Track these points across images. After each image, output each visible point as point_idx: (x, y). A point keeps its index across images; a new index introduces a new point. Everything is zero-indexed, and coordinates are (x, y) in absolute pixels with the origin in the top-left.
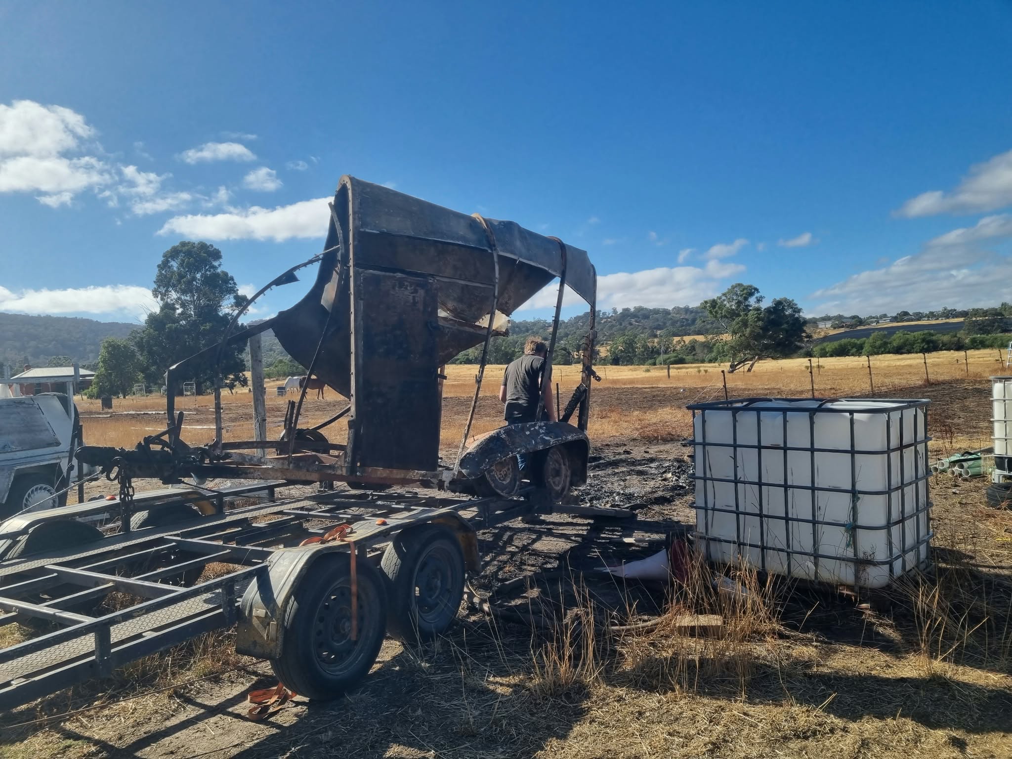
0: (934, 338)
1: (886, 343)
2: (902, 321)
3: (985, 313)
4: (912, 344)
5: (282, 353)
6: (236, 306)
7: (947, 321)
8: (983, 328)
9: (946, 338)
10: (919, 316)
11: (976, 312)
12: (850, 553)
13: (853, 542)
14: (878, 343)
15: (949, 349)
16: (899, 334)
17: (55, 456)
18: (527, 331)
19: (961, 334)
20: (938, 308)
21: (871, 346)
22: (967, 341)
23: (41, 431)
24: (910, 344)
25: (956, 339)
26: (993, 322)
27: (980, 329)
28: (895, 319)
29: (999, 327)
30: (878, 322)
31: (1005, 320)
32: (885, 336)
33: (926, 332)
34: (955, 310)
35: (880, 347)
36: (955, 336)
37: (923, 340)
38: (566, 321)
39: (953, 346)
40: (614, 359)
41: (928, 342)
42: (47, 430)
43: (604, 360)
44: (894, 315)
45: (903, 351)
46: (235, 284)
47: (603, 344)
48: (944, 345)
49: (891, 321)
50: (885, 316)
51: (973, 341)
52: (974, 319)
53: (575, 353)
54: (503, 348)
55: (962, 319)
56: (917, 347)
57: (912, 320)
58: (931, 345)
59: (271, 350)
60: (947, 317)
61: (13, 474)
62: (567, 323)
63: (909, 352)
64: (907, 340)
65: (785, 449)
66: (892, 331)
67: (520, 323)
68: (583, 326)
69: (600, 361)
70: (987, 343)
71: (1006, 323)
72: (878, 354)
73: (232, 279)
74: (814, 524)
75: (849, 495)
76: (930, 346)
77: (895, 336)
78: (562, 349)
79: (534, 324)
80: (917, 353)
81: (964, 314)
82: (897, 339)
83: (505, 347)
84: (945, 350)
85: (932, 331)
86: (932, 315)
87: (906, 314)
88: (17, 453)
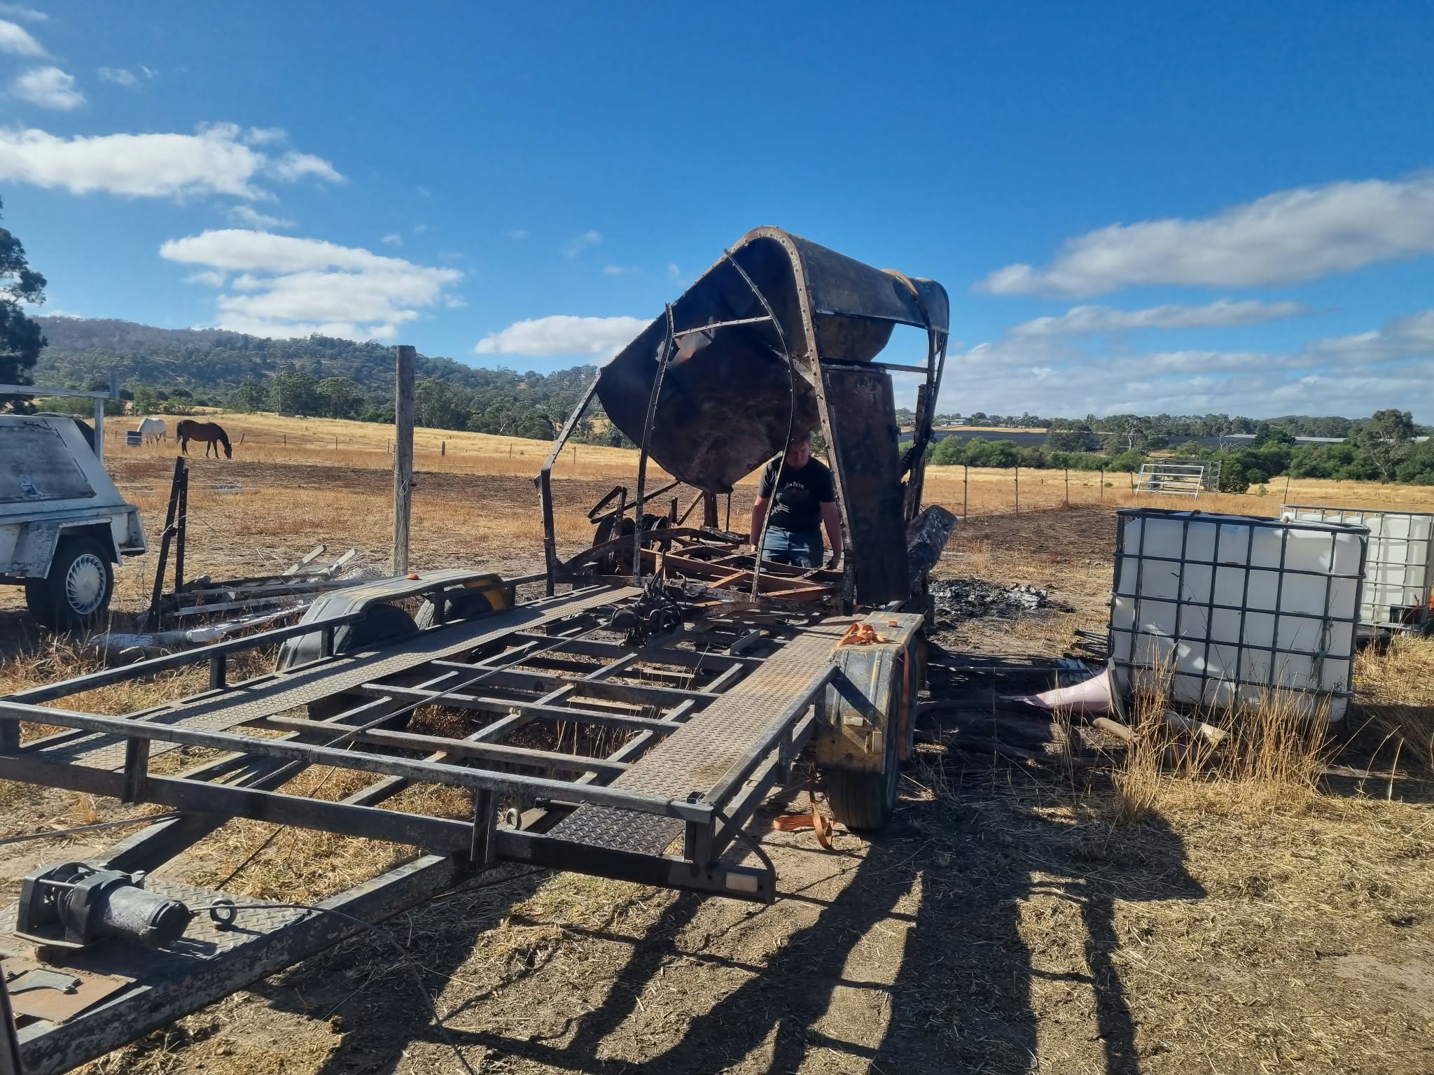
0: (1014, 450)
1: (959, 451)
2: (977, 425)
3: (1071, 425)
4: (989, 456)
5: (72, 375)
6: (22, 290)
7: (1027, 430)
8: (1067, 444)
9: (1027, 452)
10: (996, 421)
11: (1061, 423)
12: (1314, 685)
13: (1318, 672)
14: (951, 450)
15: (1029, 466)
16: (975, 441)
17: (94, 512)
18: (488, 384)
19: (1044, 448)
20: (1019, 415)
21: (943, 454)
22: (1049, 458)
23: (68, 471)
24: (987, 456)
25: (1038, 453)
26: (1079, 436)
27: (1064, 445)
28: (969, 422)
29: (1084, 444)
30: (949, 423)
31: (1091, 437)
32: (959, 442)
33: (1006, 441)
34: (1037, 418)
35: (952, 456)
36: (1037, 450)
37: (1002, 452)
38: (546, 376)
39: (1033, 463)
40: (614, 438)
41: (1007, 455)
42: (76, 471)
43: (600, 438)
44: (969, 416)
45: (979, 463)
46: (22, 251)
47: (597, 415)
48: (1024, 460)
49: (965, 424)
50: (958, 416)
51: (1056, 458)
52: (1058, 431)
53: (558, 424)
54: (453, 405)
55: (1044, 430)
56: (994, 459)
57: (988, 425)
58: (1010, 458)
59: (53, 368)
60: (1028, 426)
61: (58, 535)
62: (547, 380)
63: (984, 465)
64: (984, 450)
65: (1248, 568)
66: (967, 436)
67: (477, 371)
68: (569, 386)
69: (594, 439)
70: (1071, 462)
71: (1092, 440)
72: (948, 464)
73: (17, 243)
74: (1274, 653)
75: (1320, 621)
76: (1009, 460)
77: (970, 444)
78: (541, 417)
79: (499, 375)
80: (993, 467)
81: (1047, 424)
82: (971, 449)
83: (457, 406)
84: (1025, 466)
85: (1012, 441)
86: (1011, 421)
87: (982, 416)
88: (45, 503)
